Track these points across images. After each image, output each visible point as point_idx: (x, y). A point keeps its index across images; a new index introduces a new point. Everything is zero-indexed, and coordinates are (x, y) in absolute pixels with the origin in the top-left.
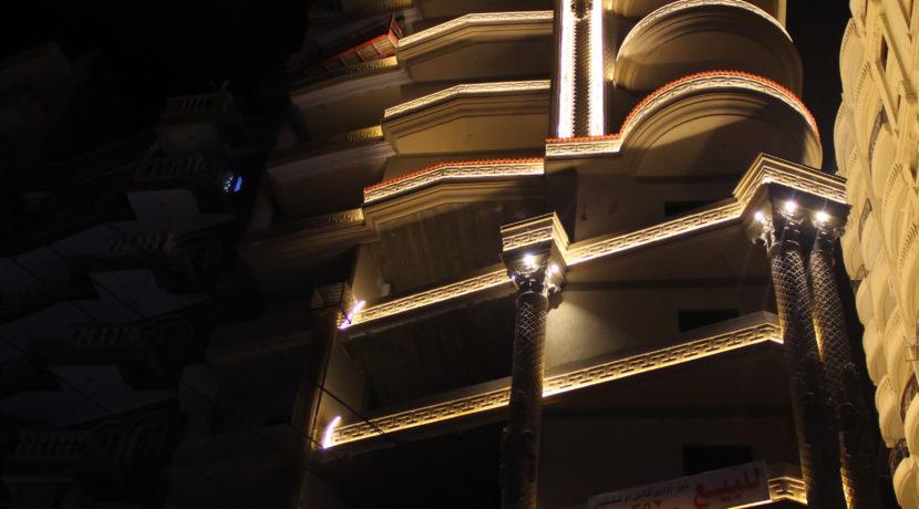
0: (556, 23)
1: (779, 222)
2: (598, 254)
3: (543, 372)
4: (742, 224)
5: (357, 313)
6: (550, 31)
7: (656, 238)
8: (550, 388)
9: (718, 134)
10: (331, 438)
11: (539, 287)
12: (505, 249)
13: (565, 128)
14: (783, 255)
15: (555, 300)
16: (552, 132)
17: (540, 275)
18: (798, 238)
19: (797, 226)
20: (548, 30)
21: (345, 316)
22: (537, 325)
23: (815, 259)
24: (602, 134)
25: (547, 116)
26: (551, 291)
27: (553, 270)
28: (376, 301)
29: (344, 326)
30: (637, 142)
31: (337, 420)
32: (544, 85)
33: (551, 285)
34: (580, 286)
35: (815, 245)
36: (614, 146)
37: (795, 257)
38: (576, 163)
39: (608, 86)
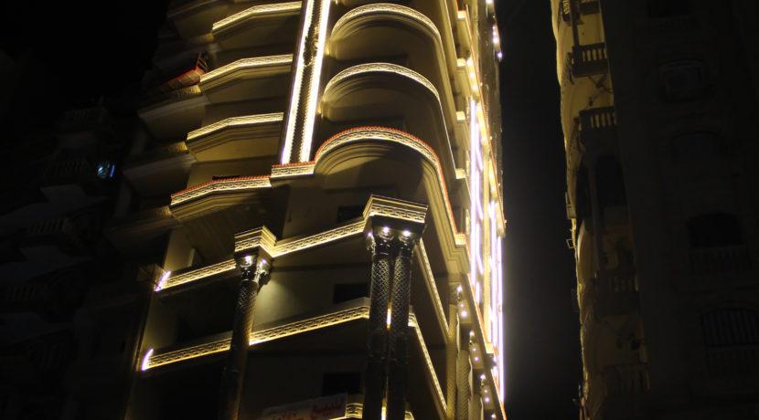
0: (293, 65)
1: (378, 240)
2: (289, 251)
3: (251, 325)
4: (362, 235)
5: (165, 281)
6: (289, 70)
7: (319, 242)
8: (254, 340)
9: (365, 166)
10: (146, 364)
11: (252, 276)
12: (236, 250)
13: (286, 157)
14: (377, 263)
15: (264, 279)
16: (276, 159)
17: (253, 268)
18: (393, 249)
19: (389, 242)
20: (287, 70)
21: (157, 285)
22: (248, 301)
23: (398, 263)
24: (307, 160)
25: (278, 138)
26: (262, 275)
27: (262, 264)
28: (178, 273)
29: (158, 290)
30: (321, 170)
31: (151, 351)
32: (277, 118)
33: (262, 271)
34: (281, 269)
35: (400, 253)
36: (310, 171)
37: (384, 264)
38: (288, 182)
39: (318, 118)
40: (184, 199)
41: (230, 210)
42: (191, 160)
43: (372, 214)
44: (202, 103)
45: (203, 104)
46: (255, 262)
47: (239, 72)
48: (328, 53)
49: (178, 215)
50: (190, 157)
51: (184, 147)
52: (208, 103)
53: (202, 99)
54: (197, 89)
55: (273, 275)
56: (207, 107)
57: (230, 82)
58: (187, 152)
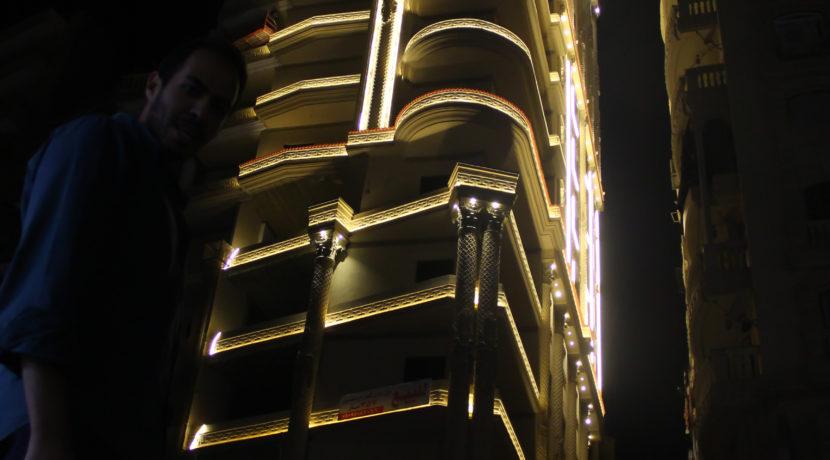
0: (371, 22)
1: (465, 212)
2: (368, 225)
3: (326, 306)
4: (447, 207)
5: (233, 259)
7: (400, 215)
8: (330, 321)
9: (450, 132)
10: (214, 349)
11: (328, 252)
12: (310, 225)
13: (363, 123)
14: (463, 236)
15: (341, 256)
16: (353, 125)
17: (329, 243)
18: (481, 222)
19: (476, 215)
20: (365, 27)
21: (225, 263)
22: (324, 280)
23: (487, 237)
24: (387, 126)
25: (354, 103)
26: (339, 251)
27: (338, 239)
28: (246, 250)
29: (226, 268)
30: (402, 137)
31: (219, 335)
32: (354, 80)
33: (338, 247)
34: (359, 245)
35: (488, 227)
36: (390, 138)
37: (471, 239)
38: (365, 150)
39: (398, 79)
40: (253, 170)
41: (304, 181)
42: (260, 127)
43: (458, 184)
44: (271, 65)
45: (273, 66)
46: (331, 237)
47: (311, 31)
48: (409, 8)
49: (246, 187)
50: (258, 124)
51: (253, 113)
52: (277, 65)
53: (272, 60)
54: (266, 50)
55: (351, 251)
56: (276, 69)
57: (300, 42)
58: (256, 119)
